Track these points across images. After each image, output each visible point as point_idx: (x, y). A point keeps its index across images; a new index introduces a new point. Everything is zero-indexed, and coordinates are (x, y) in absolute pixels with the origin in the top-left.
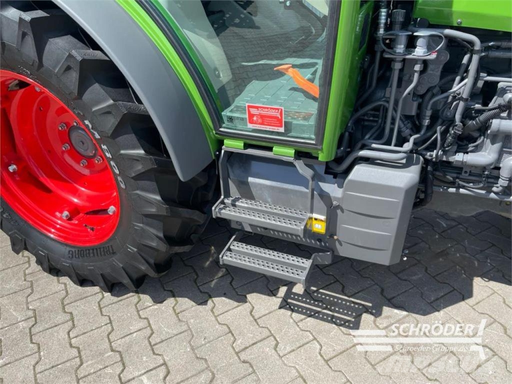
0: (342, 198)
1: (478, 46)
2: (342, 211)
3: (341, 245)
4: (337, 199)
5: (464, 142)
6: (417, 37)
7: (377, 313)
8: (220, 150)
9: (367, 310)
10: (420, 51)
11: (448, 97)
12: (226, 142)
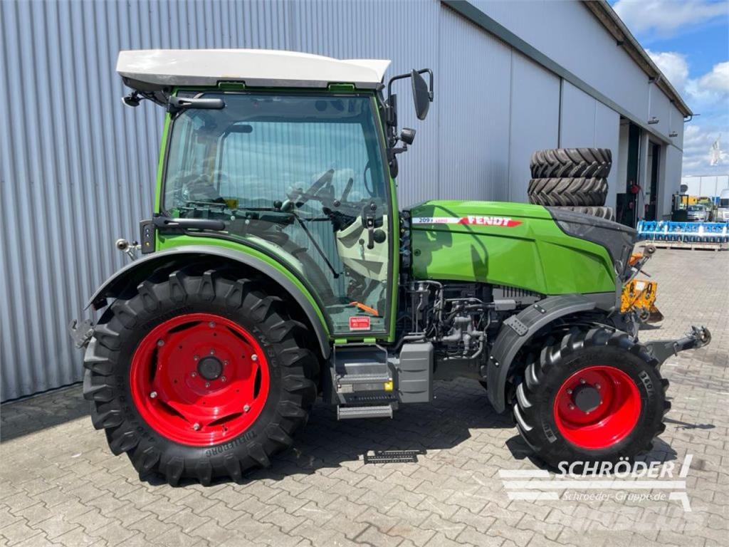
0: (400, 364)
1: (441, 287)
2: (401, 372)
3: (402, 395)
4: (397, 365)
5: (446, 331)
6: (419, 284)
7: (425, 453)
8: (332, 346)
9: (419, 453)
10: (421, 289)
11: (432, 311)
12: (337, 341)
